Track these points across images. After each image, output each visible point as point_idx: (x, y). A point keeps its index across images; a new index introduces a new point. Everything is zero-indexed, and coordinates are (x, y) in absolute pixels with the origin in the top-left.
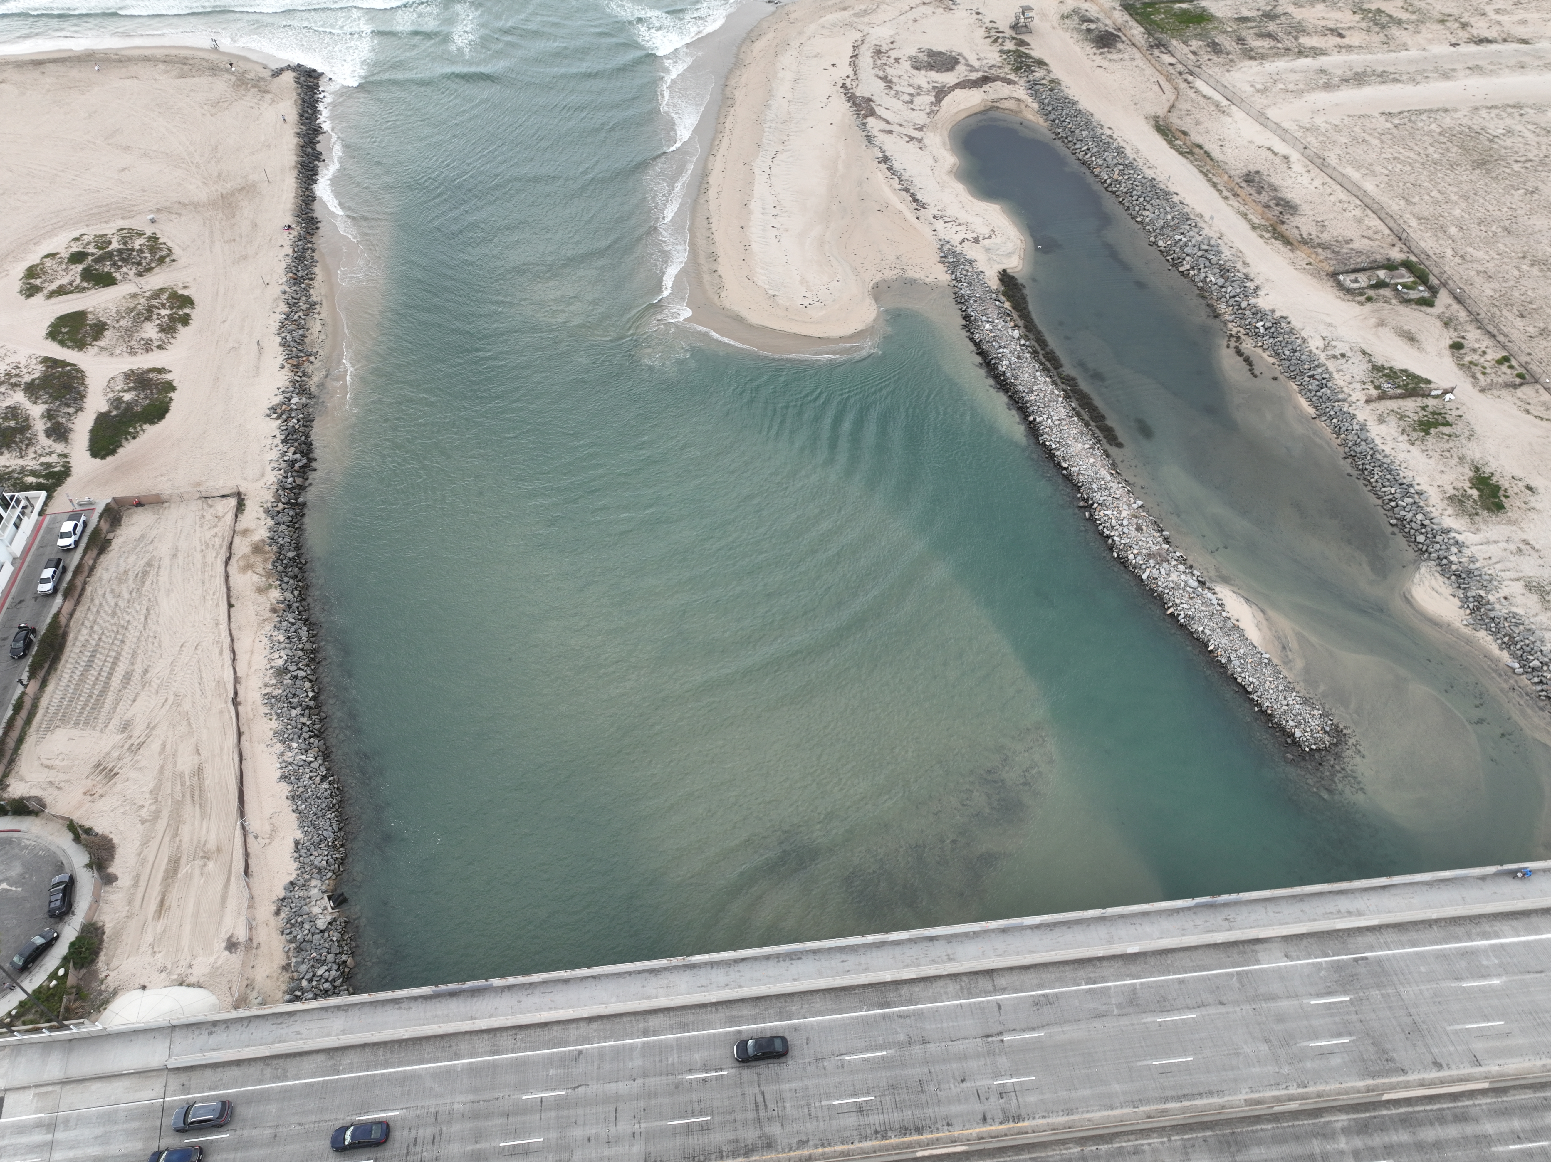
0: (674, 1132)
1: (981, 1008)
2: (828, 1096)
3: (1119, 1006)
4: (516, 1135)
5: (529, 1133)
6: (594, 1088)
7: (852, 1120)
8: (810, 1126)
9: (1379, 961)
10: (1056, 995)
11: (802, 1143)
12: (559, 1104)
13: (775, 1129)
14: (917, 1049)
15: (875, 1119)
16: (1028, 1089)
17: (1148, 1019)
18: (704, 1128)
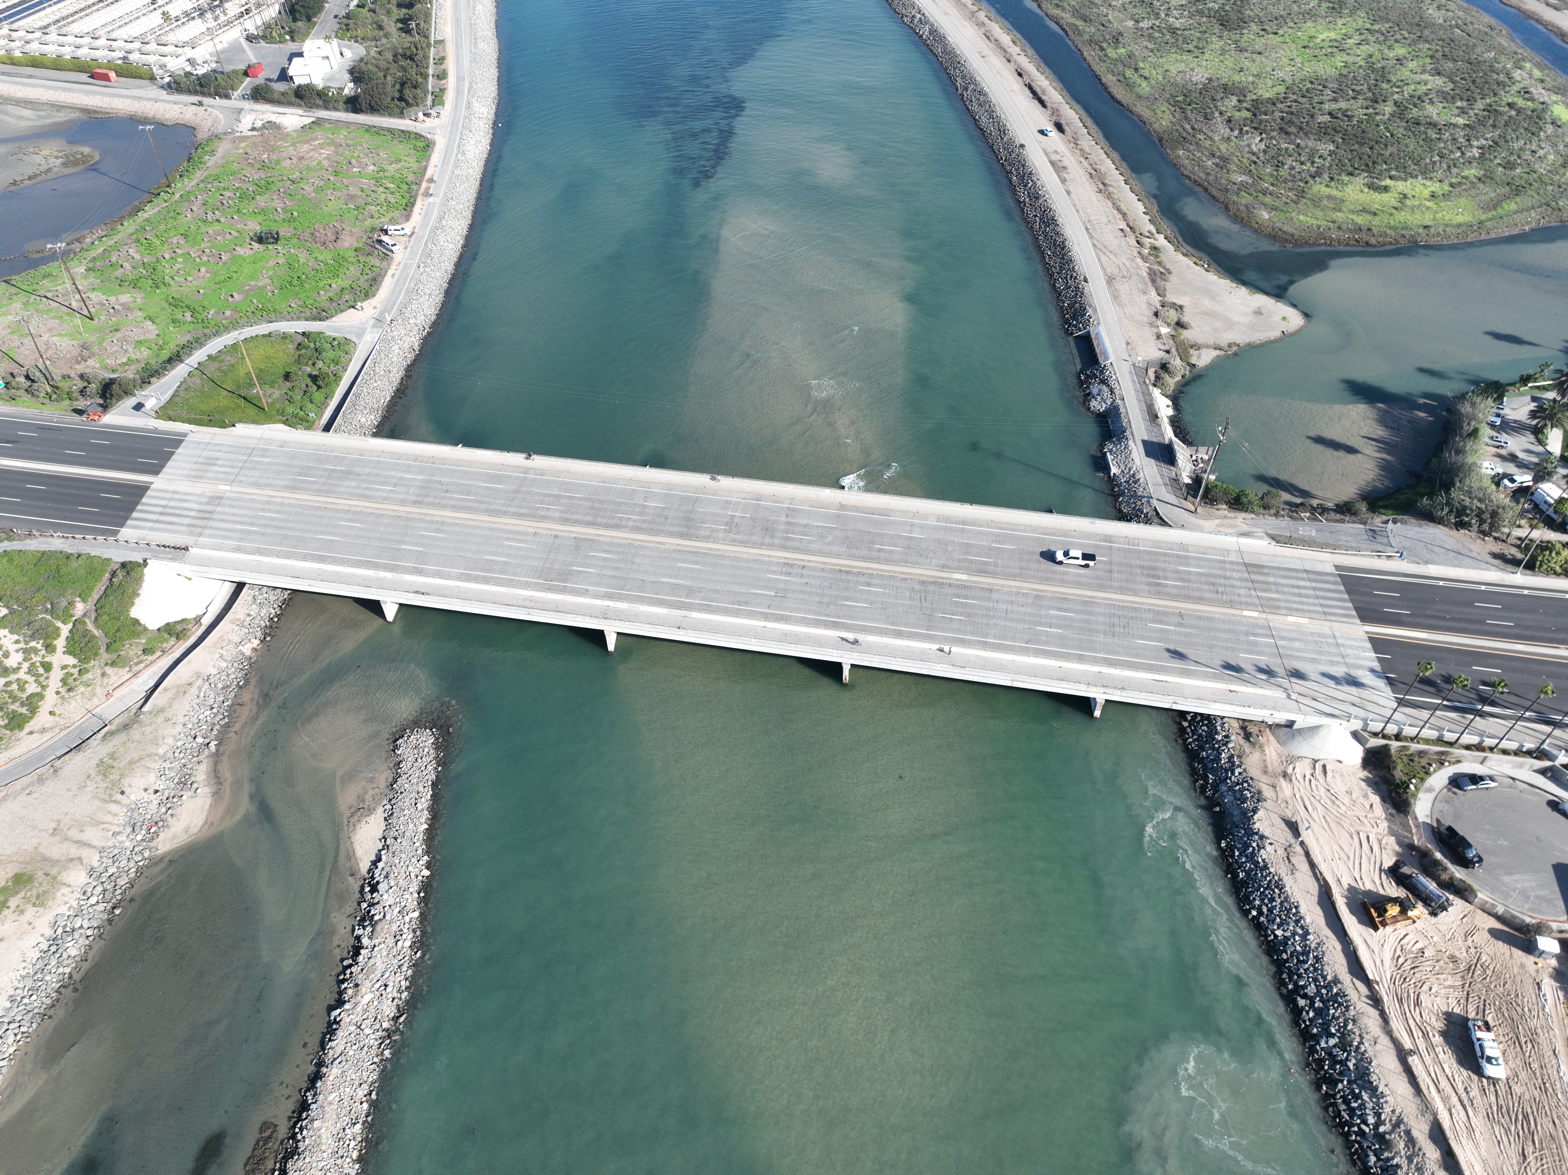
0: (974, 598)
1: (780, 608)
2: (884, 594)
3: (700, 592)
4: (1066, 617)
5: (1057, 617)
6: (1020, 626)
7: (874, 581)
8: (899, 584)
9: (539, 578)
10: (733, 604)
11: (905, 579)
12: (1041, 624)
13: (917, 587)
14: (826, 600)
15: (862, 579)
16: (774, 572)
17: (689, 583)
18: (958, 597)
